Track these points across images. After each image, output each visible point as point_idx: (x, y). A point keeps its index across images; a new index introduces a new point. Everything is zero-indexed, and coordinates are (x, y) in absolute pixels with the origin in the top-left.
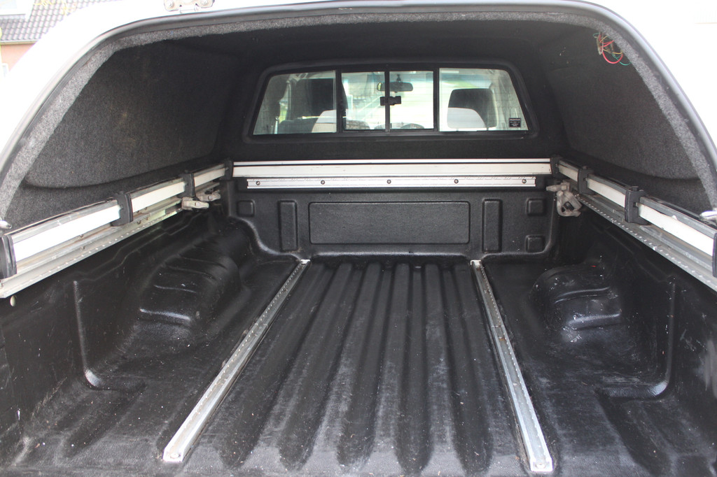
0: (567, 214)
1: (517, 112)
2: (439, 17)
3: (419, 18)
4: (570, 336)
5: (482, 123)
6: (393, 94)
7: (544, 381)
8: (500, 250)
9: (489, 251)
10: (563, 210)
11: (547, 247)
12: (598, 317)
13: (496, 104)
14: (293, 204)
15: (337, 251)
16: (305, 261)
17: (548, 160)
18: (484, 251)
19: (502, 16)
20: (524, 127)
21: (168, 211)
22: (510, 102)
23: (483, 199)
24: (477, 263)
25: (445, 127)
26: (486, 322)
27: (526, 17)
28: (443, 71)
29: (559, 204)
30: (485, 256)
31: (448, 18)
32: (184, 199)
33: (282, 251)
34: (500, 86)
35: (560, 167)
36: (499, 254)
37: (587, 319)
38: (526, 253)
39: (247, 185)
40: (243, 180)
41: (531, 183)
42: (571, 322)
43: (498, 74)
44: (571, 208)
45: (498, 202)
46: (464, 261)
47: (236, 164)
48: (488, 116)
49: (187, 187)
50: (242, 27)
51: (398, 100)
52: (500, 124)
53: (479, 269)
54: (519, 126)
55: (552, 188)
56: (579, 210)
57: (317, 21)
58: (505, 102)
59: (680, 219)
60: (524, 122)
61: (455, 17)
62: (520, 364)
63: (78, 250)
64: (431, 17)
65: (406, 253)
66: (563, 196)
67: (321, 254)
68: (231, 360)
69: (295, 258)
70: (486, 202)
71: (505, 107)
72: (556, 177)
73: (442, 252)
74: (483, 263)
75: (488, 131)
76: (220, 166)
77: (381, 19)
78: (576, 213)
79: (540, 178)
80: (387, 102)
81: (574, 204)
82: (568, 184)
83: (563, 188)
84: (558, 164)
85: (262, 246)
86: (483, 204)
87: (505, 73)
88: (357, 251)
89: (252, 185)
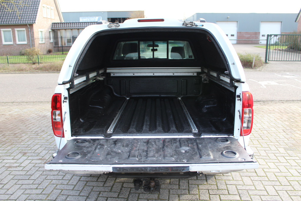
0: (205, 82)
1: (191, 54)
2: (171, 31)
3: (167, 31)
4: (204, 111)
5: (181, 57)
6: (155, 48)
7: (197, 119)
8: (186, 95)
9: (183, 95)
10: (204, 81)
11: (200, 94)
12: (211, 106)
13: (185, 51)
14: (125, 81)
15: (138, 95)
16: (128, 99)
17: (200, 68)
18: (182, 95)
19: (185, 31)
20: (193, 58)
21: (93, 80)
22: (189, 51)
23: (181, 79)
24: (180, 98)
25: (170, 58)
26: (182, 110)
27: (190, 31)
28: (169, 41)
29: (203, 79)
30: (182, 96)
31: (173, 31)
32: (97, 77)
33: (121, 95)
34: (187, 46)
35: (204, 70)
36: (187, 96)
37: (209, 106)
38: (194, 95)
39: (111, 75)
40: (110, 73)
41: (195, 74)
42: (204, 107)
43: (186, 42)
44: (206, 80)
45: (185, 80)
46: (176, 98)
47: (107, 68)
48: (183, 55)
49: (97, 74)
50: (127, 32)
51: (156, 50)
52: (187, 57)
53: (180, 100)
54: (192, 58)
55: (201, 75)
56: (208, 81)
57: (144, 31)
58: (188, 50)
59: (227, 77)
60: (193, 56)
61: (175, 31)
62: (191, 117)
63: (80, 86)
64: (170, 31)
65: (159, 96)
66: (204, 77)
67: (133, 96)
68: (116, 117)
69: (125, 98)
70: (182, 80)
71: (188, 52)
72: (202, 72)
73: (169, 95)
74: (182, 98)
75: (183, 59)
76: (103, 69)
77: (158, 31)
78: (208, 82)
79: (198, 73)
80: (153, 50)
81: (207, 79)
82: (206, 74)
83: (204, 75)
84: (203, 69)
85: (115, 94)
86: (182, 81)
87: (188, 42)
88: (144, 95)
89: (112, 75)
